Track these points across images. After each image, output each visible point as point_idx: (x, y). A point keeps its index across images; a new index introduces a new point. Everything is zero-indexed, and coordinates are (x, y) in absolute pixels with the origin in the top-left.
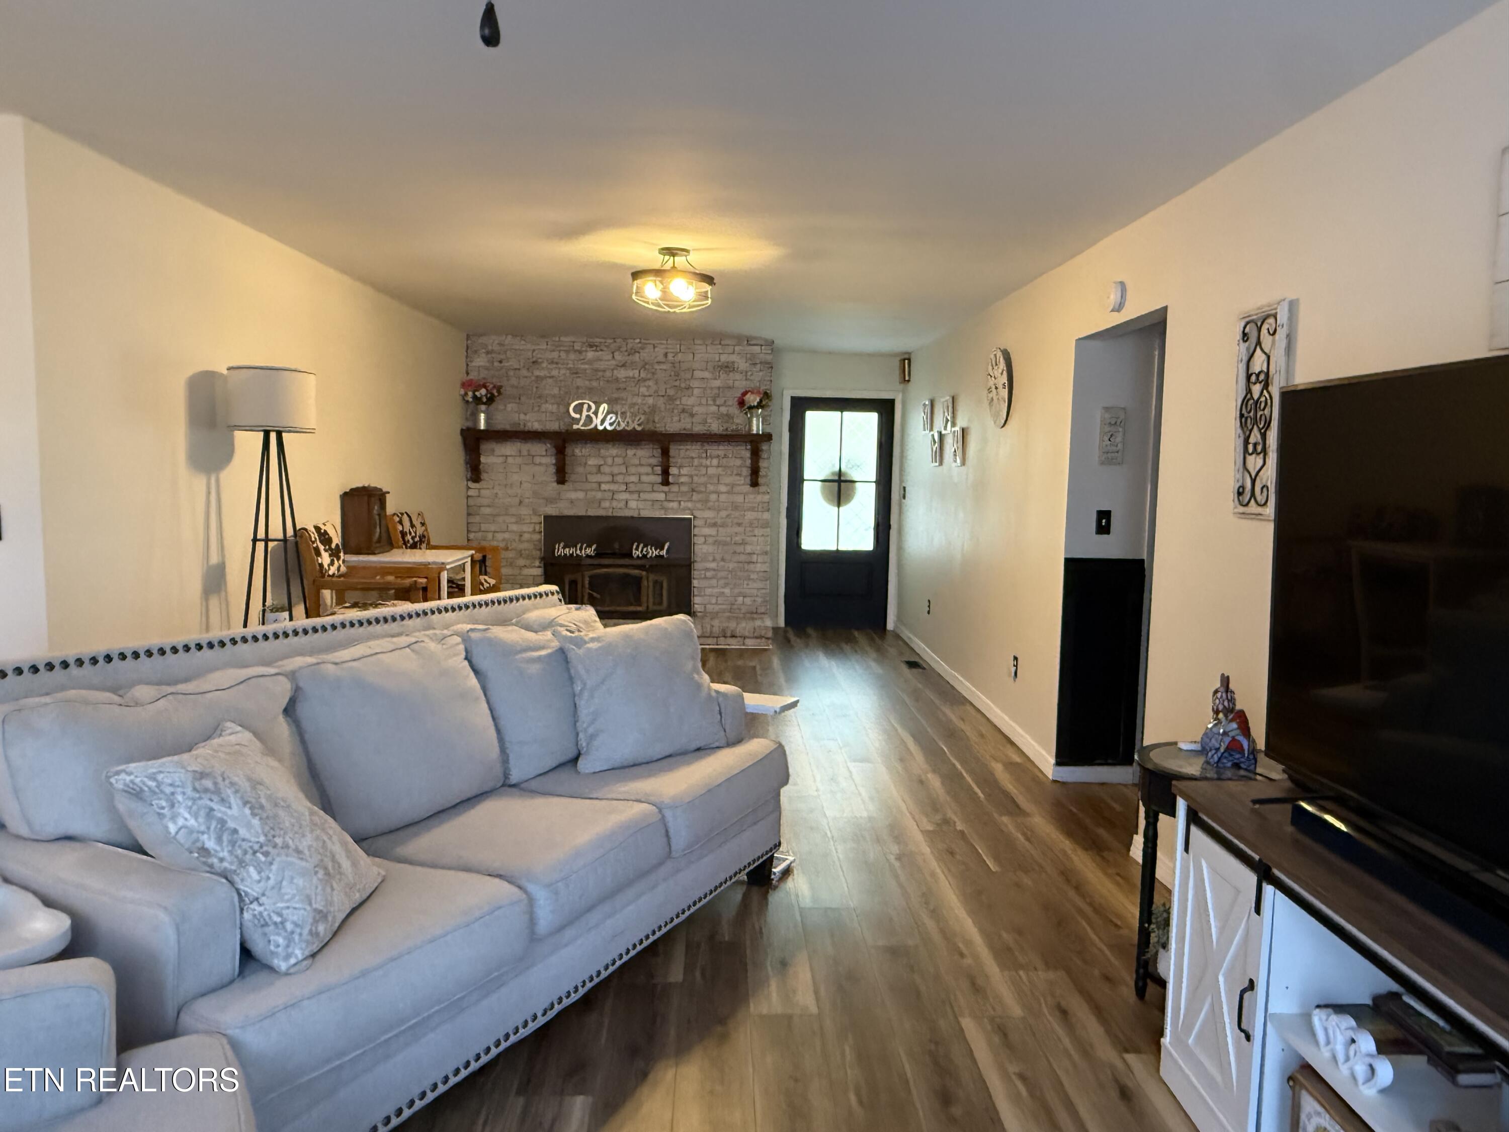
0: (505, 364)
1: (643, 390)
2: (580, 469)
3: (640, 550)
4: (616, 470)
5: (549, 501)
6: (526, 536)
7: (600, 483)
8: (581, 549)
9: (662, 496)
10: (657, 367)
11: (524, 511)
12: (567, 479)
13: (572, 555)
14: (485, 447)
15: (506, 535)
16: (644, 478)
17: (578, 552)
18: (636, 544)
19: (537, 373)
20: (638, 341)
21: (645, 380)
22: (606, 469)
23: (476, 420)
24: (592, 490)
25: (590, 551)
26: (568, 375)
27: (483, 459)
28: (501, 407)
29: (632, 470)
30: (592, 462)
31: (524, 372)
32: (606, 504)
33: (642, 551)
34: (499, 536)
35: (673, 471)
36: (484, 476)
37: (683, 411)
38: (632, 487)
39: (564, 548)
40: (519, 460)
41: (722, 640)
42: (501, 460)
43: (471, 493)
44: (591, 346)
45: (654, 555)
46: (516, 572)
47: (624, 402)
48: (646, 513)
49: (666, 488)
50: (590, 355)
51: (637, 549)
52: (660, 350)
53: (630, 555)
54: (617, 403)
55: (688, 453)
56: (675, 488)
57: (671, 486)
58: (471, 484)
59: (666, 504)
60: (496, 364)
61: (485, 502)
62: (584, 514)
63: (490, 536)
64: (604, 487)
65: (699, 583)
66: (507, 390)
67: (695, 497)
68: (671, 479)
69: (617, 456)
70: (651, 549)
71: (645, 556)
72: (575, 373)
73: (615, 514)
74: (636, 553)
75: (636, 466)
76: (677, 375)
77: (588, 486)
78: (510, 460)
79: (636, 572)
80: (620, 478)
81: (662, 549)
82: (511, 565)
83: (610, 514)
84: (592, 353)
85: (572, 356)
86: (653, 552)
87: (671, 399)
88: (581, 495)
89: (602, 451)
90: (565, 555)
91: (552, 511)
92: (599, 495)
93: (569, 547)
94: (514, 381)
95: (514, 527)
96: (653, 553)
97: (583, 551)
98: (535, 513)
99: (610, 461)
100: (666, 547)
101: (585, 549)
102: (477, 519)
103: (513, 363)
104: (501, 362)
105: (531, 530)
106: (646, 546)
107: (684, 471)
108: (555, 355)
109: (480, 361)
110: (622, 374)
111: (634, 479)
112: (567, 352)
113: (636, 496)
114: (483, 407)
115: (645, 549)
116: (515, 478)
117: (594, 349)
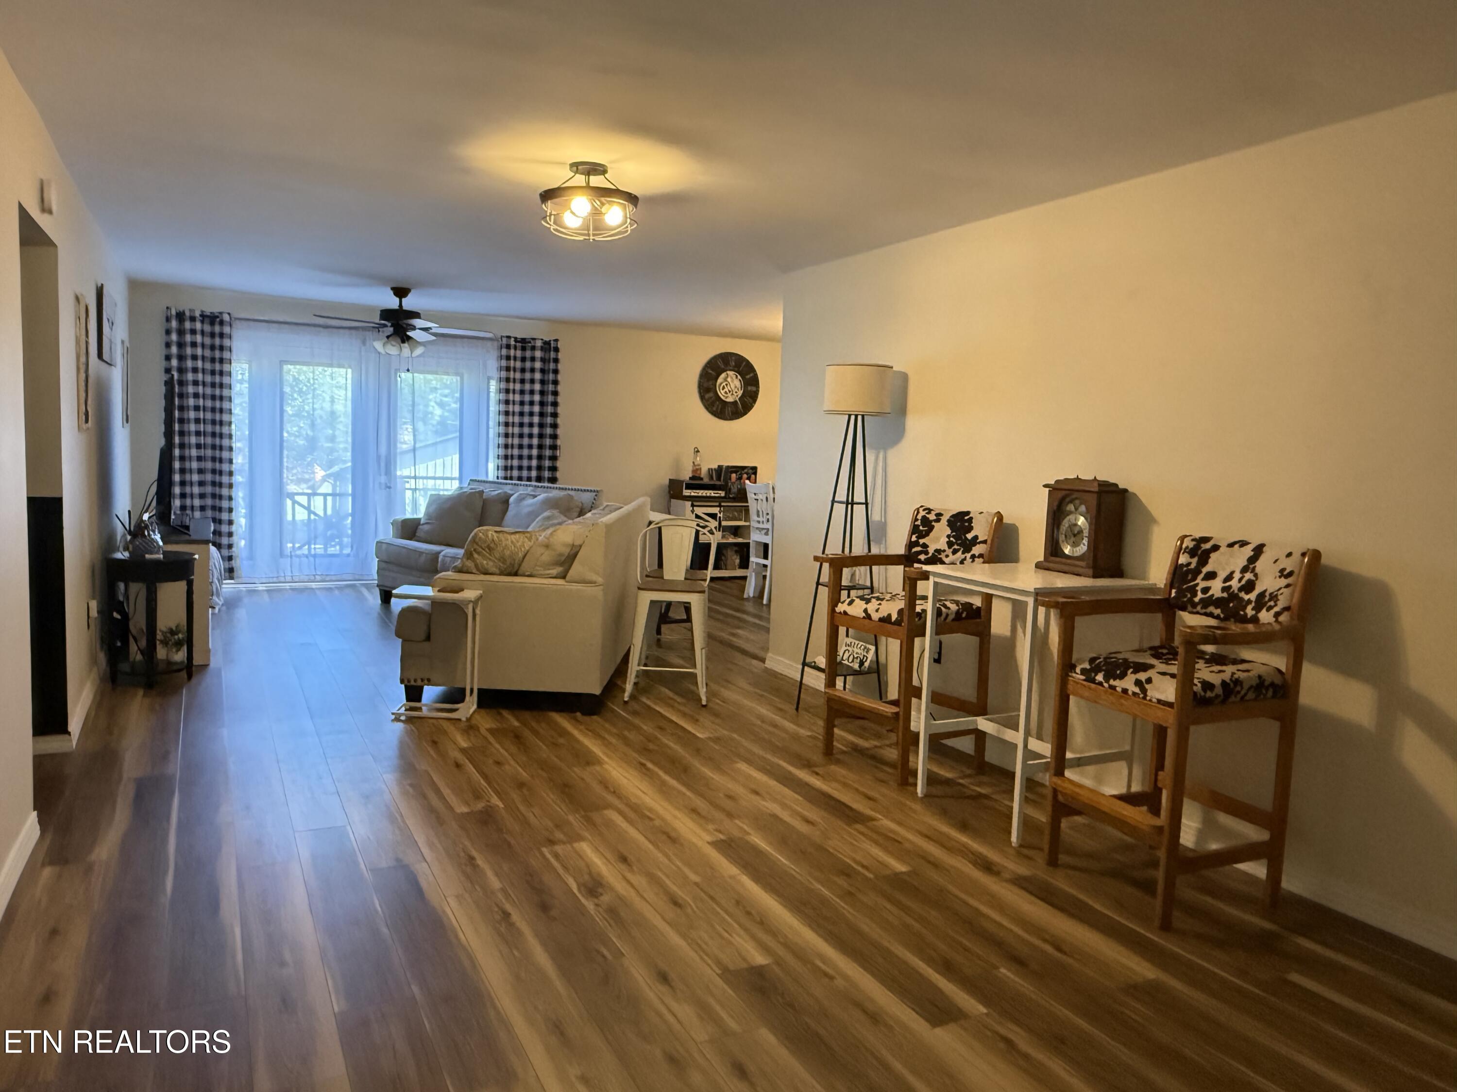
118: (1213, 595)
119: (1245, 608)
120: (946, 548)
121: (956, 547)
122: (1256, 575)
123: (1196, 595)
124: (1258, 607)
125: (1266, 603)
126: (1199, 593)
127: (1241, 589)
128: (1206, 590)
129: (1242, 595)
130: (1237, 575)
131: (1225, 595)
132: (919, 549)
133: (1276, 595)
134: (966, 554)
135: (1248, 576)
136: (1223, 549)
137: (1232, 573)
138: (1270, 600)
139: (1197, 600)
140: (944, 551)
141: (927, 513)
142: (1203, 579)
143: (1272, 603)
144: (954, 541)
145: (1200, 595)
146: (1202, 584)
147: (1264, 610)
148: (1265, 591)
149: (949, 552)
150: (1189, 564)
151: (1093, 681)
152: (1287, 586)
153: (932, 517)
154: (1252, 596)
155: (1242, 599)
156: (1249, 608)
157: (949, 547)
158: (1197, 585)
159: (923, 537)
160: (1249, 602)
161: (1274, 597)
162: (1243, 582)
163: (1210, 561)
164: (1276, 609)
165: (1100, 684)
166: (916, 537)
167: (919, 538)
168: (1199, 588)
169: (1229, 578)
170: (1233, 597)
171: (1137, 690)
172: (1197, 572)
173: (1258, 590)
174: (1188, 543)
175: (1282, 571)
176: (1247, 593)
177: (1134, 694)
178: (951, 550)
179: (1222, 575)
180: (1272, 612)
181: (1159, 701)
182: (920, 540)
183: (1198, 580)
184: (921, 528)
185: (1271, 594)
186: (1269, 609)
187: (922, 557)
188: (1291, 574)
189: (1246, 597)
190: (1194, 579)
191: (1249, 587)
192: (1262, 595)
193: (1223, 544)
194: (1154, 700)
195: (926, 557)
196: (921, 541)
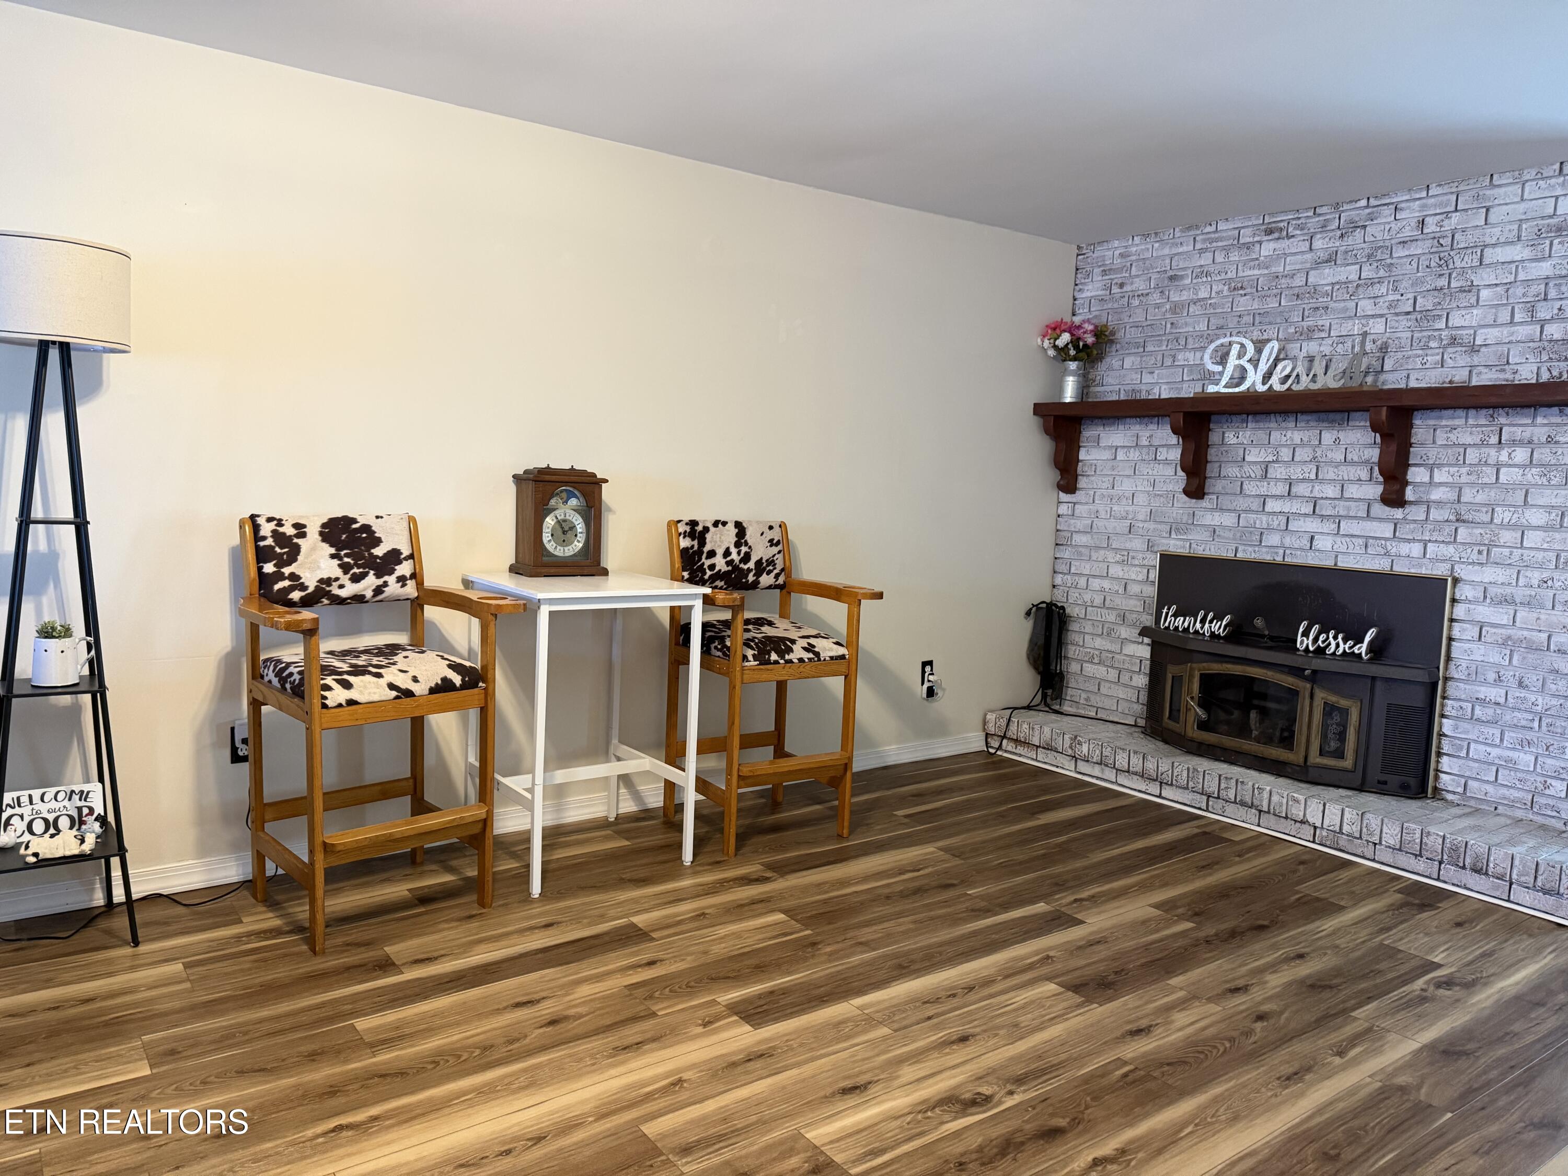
0: (1127, 288)
1: (1366, 307)
2: (1231, 471)
3: (1311, 637)
4: (1296, 472)
5: (1175, 528)
6: (1134, 589)
7: (1264, 499)
8: (1203, 621)
9: (1386, 530)
10: (1399, 252)
11: (1137, 544)
12: (1206, 491)
13: (1186, 630)
14: (1089, 433)
15: (1106, 584)
16: (1353, 491)
17: (1198, 625)
18: (1305, 623)
19: (1175, 297)
20: (1363, 203)
21: (1371, 283)
22: (1277, 471)
23: (1061, 390)
24: (1248, 511)
25: (1218, 627)
26: (1226, 293)
27: (1082, 455)
28: (1116, 363)
29: (1329, 473)
30: (1253, 456)
31: (1156, 298)
32: (1273, 539)
33: (1316, 640)
34: (1095, 584)
35: (1416, 475)
36: (1082, 482)
37: (1453, 341)
38: (1326, 509)
39: (1175, 615)
40: (1134, 455)
41: (1449, 871)
42: (1107, 455)
43: (1063, 509)
44: (1269, 232)
45: (1341, 650)
46: (1115, 647)
47: (1323, 335)
48: (1346, 563)
49: (1398, 513)
50: (1268, 248)
51: (1306, 634)
52: (1410, 214)
53: (1290, 644)
54: (1310, 339)
55: (1453, 437)
56: (1417, 513)
57: (1408, 509)
58: (1064, 497)
59: (1393, 547)
60: (1115, 290)
61: (1080, 525)
62: (1231, 555)
63: (1082, 582)
64: (1271, 506)
65: (1456, 728)
66: (1128, 334)
67: (1463, 533)
68: (1409, 494)
69: (1302, 444)
70: (1335, 638)
71: (1320, 651)
72: (1237, 288)
73: (1288, 560)
74: (1303, 643)
75: (1337, 465)
76: (1444, 262)
77: (1241, 503)
78: (1121, 455)
79: (1288, 681)
80: (1300, 489)
81: (1361, 641)
82: (1109, 634)
83: (1279, 559)
84: (1272, 245)
85: (1234, 256)
86: (1337, 644)
87: (1427, 316)
88: (1229, 520)
89: (1275, 435)
90: (1176, 628)
91: (1176, 546)
92: (1262, 521)
93: (1185, 616)
94: (1139, 317)
95: (1116, 571)
96: (1338, 646)
97: (1207, 625)
98: (1150, 547)
99: (1285, 454)
100: (1368, 639)
101: (1211, 622)
102: (1066, 553)
103: (1139, 285)
104: (1121, 285)
105: (1141, 577)
106: (1324, 630)
107: (1440, 476)
108: (1206, 259)
109: (1092, 289)
110: (1326, 276)
111: (1331, 491)
112: (1227, 250)
113: (1330, 527)
114: (1073, 365)
115: (1322, 637)
116: (1126, 486)
117: (1276, 235)
118: (720, 570)
119: (747, 576)
120: (338, 572)
121: (356, 570)
122: (750, 547)
123: (705, 573)
124: (758, 574)
125: (765, 569)
126: (707, 571)
127: (741, 561)
128: (712, 567)
129: (742, 566)
130: (734, 551)
131: (730, 568)
132: (286, 583)
133: (773, 561)
134: (386, 578)
135: (744, 549)
136: (712, 529)
137: (728, 549)
138: (768, 565)
139: (706, 577)
140: (337, 579)
141: (276, 525)
142: (707, 558)
143: (771, 568)
144: (352, 562)
145: (709, 573)
146: (707, 563)
147: (765, 574)
148: (761, 558)
149: (345, 580)
150: (693, 546)
151: (768, 662)
152: (779, 552)
153: (289, 530)
154: (751, 565)
155: (743, 570)
156: (751, 574)
157: (345, 573)
158: (703, 564)
159: (289, 563)
160: (749, 570)
161: (771, 562)
162: (742, 555)
163: (707, 541)
164: (776, 572)
165: (776, 662)
166: (275, 565)
167: (279, 565)
168: (705, 566)
169: (727, 553)
170: (736, 568)
171: (811, 655)
172: (700, 552)
173: (754, 558)
174: (682, 528)
175: (771, 541)
176: (745, 564)
177: (810, 659)
178: (349, 576)
179: (720, 552)
180: (773, 575)
181: (832, 658)
182: (283, 570)
183: (703, 560)
184: (278, 550)
185: (767, 561)
186: (769, 573)
187: (296, 595)
188: (778, 543)
189: (746, 567)
190: (700, 559)
191: (746, 558)
192: (759, 563)
193: (709, 525)
194: (828, 658)
195: (303, 594)
196: (287, 571)
